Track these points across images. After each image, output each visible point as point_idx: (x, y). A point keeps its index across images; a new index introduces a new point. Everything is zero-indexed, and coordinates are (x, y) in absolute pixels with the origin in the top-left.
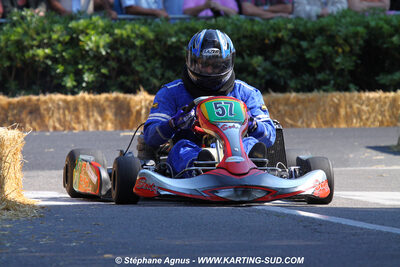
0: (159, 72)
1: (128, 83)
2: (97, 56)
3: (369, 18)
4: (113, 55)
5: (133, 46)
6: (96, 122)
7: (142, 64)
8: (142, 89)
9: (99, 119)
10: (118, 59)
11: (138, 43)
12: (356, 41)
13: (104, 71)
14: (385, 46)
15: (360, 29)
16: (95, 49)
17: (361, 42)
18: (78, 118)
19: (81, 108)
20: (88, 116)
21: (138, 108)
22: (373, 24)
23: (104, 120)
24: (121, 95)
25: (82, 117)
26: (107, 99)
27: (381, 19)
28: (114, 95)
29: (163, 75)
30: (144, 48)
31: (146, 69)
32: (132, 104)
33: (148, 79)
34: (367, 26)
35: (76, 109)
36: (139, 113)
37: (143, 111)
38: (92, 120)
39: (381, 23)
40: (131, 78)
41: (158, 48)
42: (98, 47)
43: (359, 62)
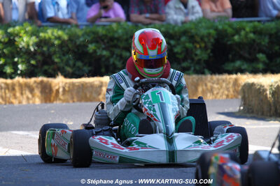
0: (71, 62)
1: (50, 71)
2: (28, 52)
3: (217, 23)
4: (39, 51)
5: (53, 45)
6: (28, 98)
7: (60, 57)
8: (60, 74)
9: (30, 96)
10: (43, 54)
11: (56, 42)
12: (209, 40)
13: (33, 62)
14: (229, 43)
15: (212, 31)
16: (26, 47)
17: (212, 40)
18: (15, 95)
19: (17, 88)
20: (22, 94)
21: (57, 87)
22: (220, 27)
23: (33, 96)
24: (45, 79)
25: (18, 94)
26: (35, 82)
27: (226, 24)
28: (40, 79)
29: (74, 65)
30: (61, 46)
31: (62, 60)
32: (53, 85)
33: (63, 68)
34: (216, 29)
35: (14, 89)
36: (58, 91)
37: (61, 90)
38: (25, 96)
39: (226, 27)
40: (52, 67)
41: (70, 46)
42: (28, 46)
43: (211, 55)
